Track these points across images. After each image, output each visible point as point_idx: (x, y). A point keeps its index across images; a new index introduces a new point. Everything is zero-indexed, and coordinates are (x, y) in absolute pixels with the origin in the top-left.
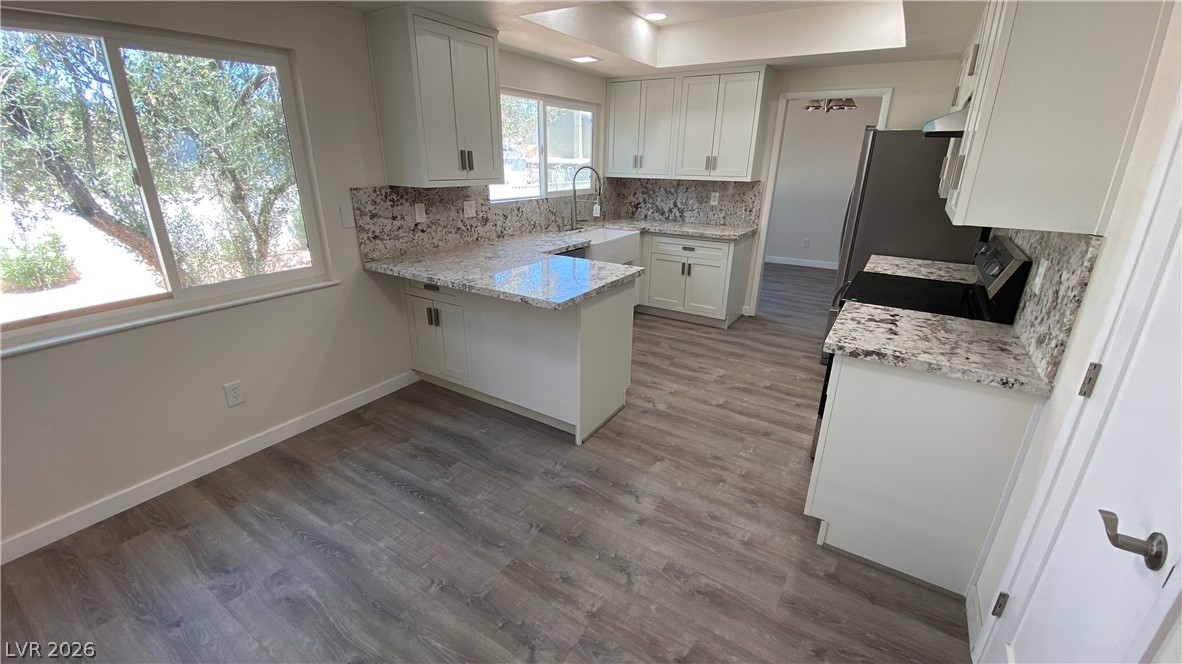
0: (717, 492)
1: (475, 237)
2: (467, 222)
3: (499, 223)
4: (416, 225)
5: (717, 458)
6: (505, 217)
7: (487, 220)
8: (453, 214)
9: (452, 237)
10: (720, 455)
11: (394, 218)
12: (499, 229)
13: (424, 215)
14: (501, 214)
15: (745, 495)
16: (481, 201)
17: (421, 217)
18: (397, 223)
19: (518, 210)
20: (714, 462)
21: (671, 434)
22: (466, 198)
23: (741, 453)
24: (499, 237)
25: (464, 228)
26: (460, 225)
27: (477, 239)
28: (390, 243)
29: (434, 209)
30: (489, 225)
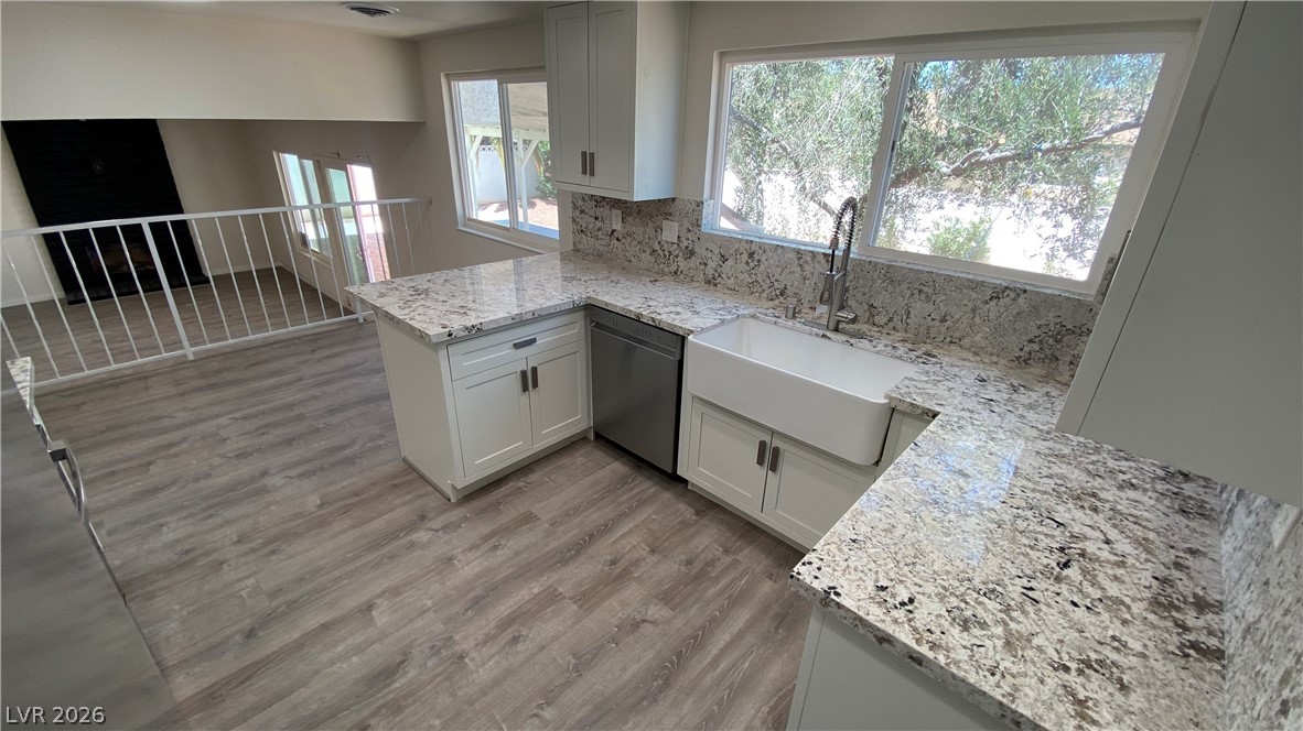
0: (231, 532)
1: (674, 268)
2: (666, 246)
3: (712, 264)
4: (613, 231)
5: (273, 552)
6: (724, 259)
7: (692, 253)
8: (650, 231)
9: (646, 257)
10: (274, 557)
11: (596, 218)
12: (710, 272)
13: (620, 223)
14: (716, 252)
15: (200, 551)
16: (687, 225)
17: (618, 226)
18: (599, 224)
19: (751, 255)
20: (270, 548)
21: (354, 527)
22: (668, 216)
23: (252, 580)
24: (708, 282)
25: (661, 253)
26: (657, 247)
27: (676, 273)
28: (592, 241)
29: (630, 219)
30: (694, 261)
